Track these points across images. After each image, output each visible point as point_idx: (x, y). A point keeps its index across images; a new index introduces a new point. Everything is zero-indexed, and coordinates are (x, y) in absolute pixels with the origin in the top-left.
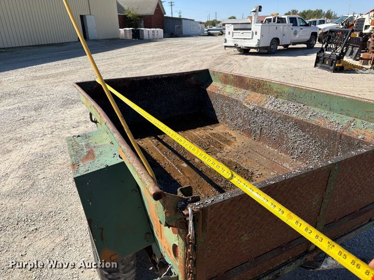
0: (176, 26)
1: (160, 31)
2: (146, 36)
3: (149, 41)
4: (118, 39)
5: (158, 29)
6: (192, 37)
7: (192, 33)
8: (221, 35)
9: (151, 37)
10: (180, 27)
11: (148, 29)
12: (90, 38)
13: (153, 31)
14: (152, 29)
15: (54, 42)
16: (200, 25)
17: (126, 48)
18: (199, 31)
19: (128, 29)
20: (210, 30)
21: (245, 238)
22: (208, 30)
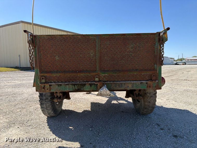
8: (185, 64)
16: (170, 59)
18: (170, 62)
20: (178, 62)
21: (57, 58)
22: (177, 63)
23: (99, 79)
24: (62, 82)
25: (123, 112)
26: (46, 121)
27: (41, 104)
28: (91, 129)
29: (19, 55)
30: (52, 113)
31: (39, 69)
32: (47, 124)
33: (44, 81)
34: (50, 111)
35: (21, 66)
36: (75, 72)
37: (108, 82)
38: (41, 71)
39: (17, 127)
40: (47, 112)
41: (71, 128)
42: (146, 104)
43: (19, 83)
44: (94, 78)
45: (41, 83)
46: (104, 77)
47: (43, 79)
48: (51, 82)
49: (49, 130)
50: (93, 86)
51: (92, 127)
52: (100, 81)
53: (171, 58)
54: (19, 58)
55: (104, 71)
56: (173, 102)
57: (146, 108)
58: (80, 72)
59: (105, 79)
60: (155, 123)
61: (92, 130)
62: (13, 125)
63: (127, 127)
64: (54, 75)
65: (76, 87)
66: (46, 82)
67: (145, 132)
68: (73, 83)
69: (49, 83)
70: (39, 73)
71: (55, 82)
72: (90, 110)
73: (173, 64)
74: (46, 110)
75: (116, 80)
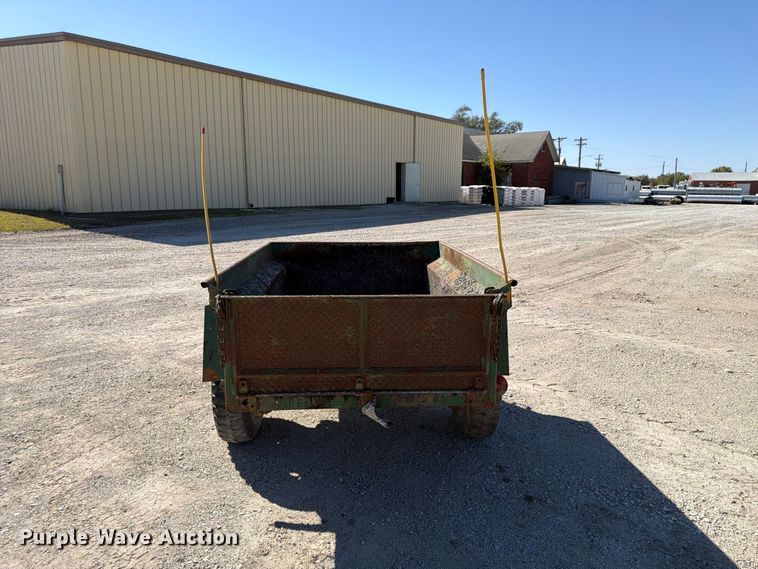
0: (578, 183)
1: (539, 192)
2: (508, 199)
3: (513, 207)
4: (457, 203)
5: (534, 188)
6: (609, 204)
7: (609, 197)
8: (678, 203)
9: (518, 201)
10: (586, 186)
11: (514, 188)
12: (407, 200)
13: (524, 192)
14: (522, 188)
15: (347, 204)
16: (628, 182)
17: (456, 218)
18: (626, 194)
19: (476, 187)
20: (657, 193)
21: (275, 342)
22: (653, 193)
23: (364, 384)
24: (284, 392)
25: (423, 427)
26: (229, 457)
27: (219, 418)
28: (341, 480)
29: (61, 167)
30: (243, 436)
31: (234, 367)
32: (233, 465)
33: (245, 389)
34: (238, 433)
35: (70, 209)
36: (313, 371)
37: (384, 392)
38: (241, 371)
39: (161, 474)
40: (231, 435)
41: (295, 475)
42: (476, 417)
43: (94, 299)
44: (354, 381)
45: (239, 394)
46: (376, 380)
47: (243, 385)
48: (261, 393)
49: (244, 481)
50: (350, 399)
51: (343, 474)
52: (365, 389)
53: (631, 178)
54: (59, 176)
55: (375, 369)
56: (564, 395)
57: (475, 427)
58: (324, 370)
59: (376, 386)
60: (494, 464)
61: (343, 482)
62: (149, 468)
63: (427, 473)
64: (268, 377)
65: (313, 400)
66: (250, 393)
67: (465, 487)
68: (309, 394)
69: (256, 393)
70: (235, 373)
71: (269, 392)
72: (338, 420)
73: (637, 200)
74: (229, 431)
75: (401, 388)
